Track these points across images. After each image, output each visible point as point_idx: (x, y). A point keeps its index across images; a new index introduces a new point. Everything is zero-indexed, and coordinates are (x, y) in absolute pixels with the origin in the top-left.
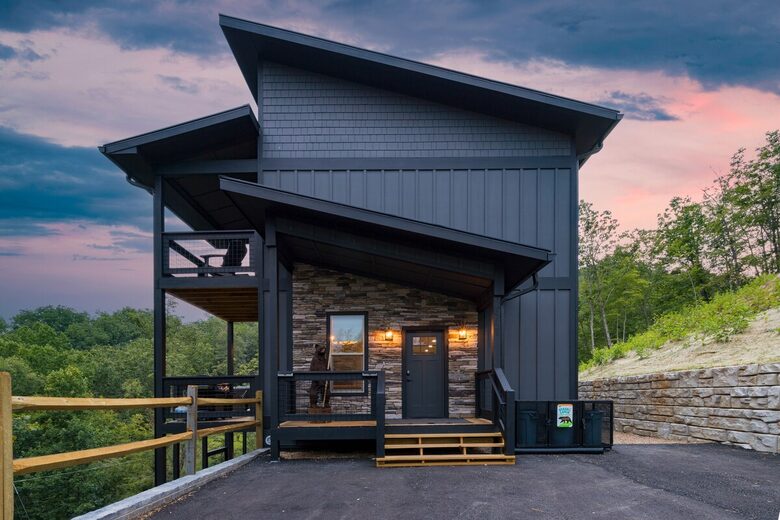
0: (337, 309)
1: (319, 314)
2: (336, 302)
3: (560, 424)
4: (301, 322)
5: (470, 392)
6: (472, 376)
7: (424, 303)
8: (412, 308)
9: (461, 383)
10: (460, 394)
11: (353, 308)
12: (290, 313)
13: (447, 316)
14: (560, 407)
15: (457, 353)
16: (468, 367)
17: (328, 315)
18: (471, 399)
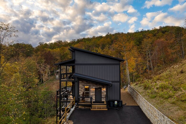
0: (86, 85)
1: (83, 86)
2: (85, 84)
3: (115, 104)
4: (80, 87)
5: (105, 97)
6: (105, 95)
7: (98, 85)
8: (96, 85)
9: (103, 96)
10: (103, 98)
11: (88, 85)
12: (79, 85)
13: (101, 86)
14: (115, 102)
15: (103, 92)
16: (105, 94)
17: (84, 86)
18: (105, 98)
